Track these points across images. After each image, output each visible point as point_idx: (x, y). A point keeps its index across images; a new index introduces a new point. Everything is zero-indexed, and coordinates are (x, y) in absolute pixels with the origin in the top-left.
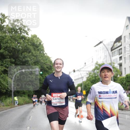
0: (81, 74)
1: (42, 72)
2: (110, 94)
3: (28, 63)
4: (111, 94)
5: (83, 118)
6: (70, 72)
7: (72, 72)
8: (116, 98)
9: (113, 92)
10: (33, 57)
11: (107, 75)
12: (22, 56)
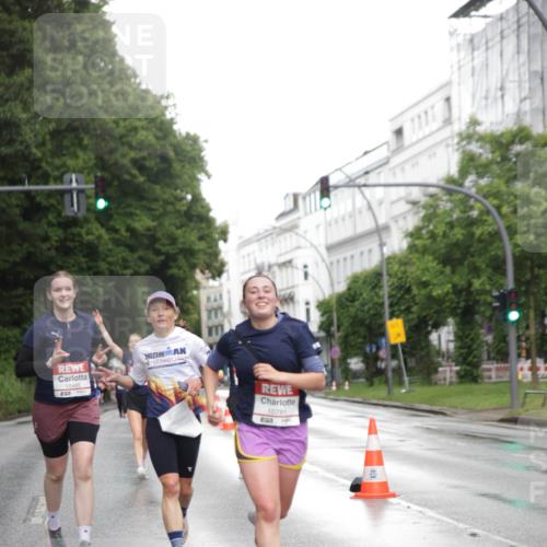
0: (370, 208)
1: (106, 199)
5: (391, 500)
6: (296, 197)
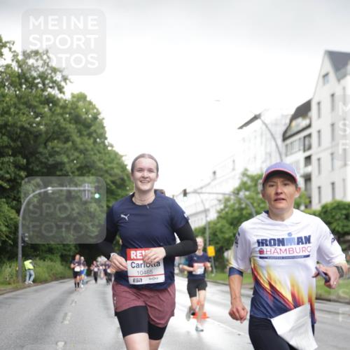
0: (202, 202)
2: (289, 247)
3: (61, 170)
4: (293, 246)
5: (207, 319)
7: (180, 194)
8: (308, 256)
9: (300, 241)
10: (76, 154)
11: (281, 193)
12: (46, 151)
